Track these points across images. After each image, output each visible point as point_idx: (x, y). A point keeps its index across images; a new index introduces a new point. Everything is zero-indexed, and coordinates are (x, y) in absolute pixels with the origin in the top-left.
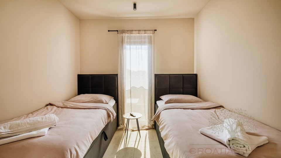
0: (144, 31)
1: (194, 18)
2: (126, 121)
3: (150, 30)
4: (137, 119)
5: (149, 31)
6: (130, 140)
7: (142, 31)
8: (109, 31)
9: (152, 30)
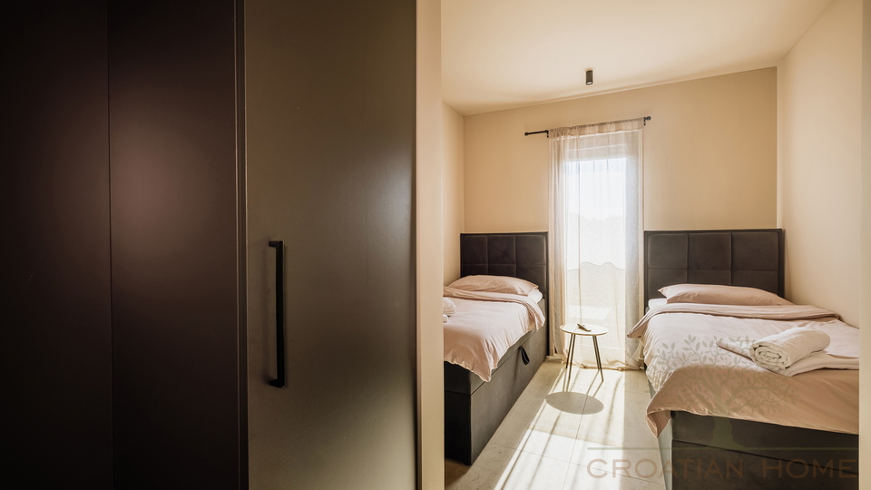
0: (614, 125)
1: (776, 68)
2: (567, 338)
3: (630, 120)
4: (595, 337)
5: (630, 123)
6: (577, 382)
7: (609, 125)
8: (526, 134)
9: (636, 120)
